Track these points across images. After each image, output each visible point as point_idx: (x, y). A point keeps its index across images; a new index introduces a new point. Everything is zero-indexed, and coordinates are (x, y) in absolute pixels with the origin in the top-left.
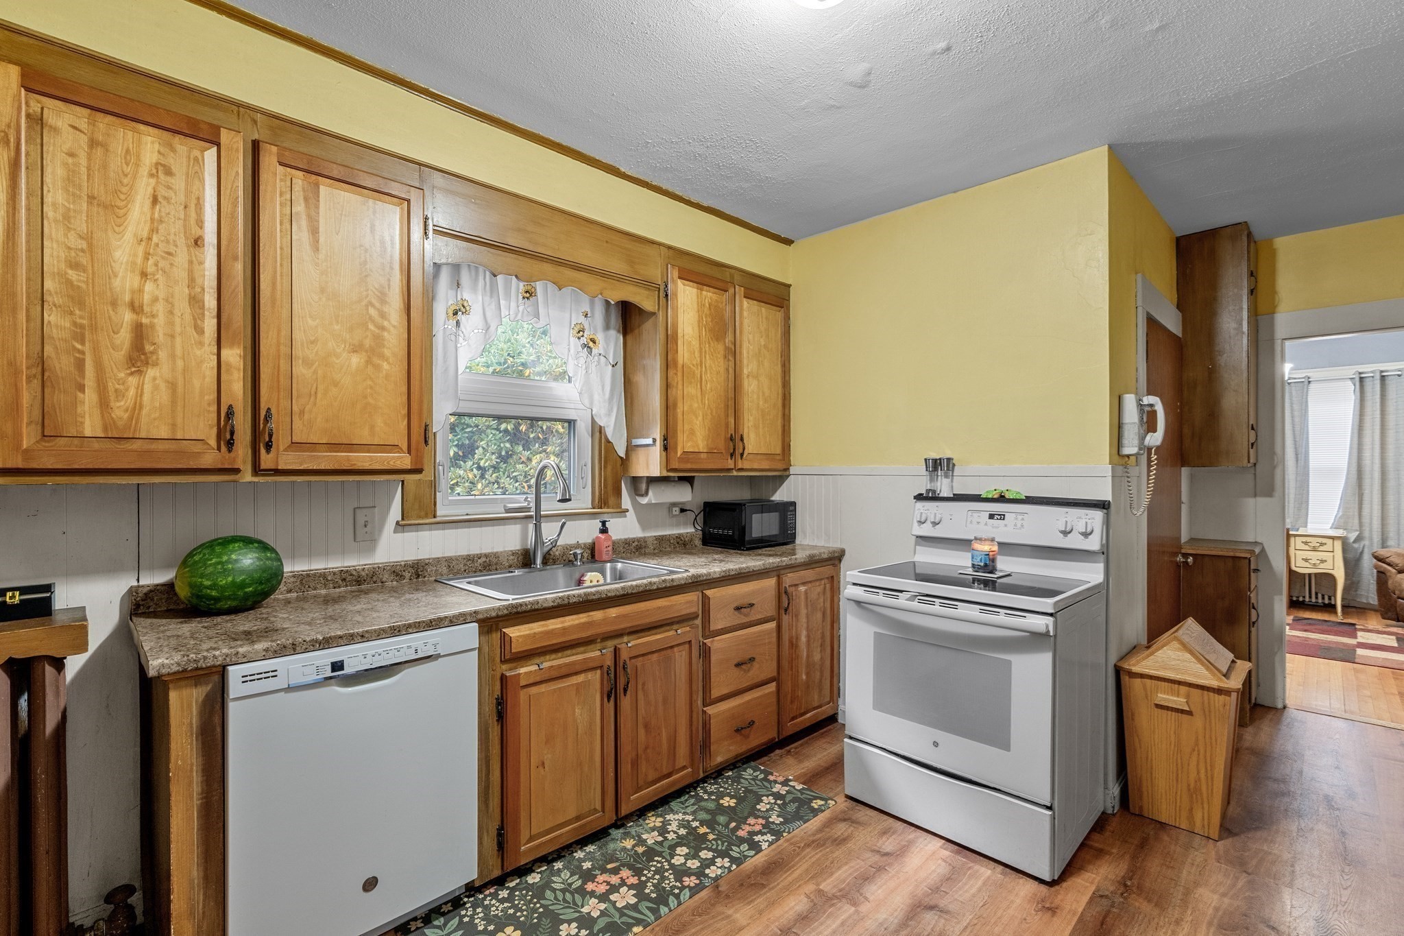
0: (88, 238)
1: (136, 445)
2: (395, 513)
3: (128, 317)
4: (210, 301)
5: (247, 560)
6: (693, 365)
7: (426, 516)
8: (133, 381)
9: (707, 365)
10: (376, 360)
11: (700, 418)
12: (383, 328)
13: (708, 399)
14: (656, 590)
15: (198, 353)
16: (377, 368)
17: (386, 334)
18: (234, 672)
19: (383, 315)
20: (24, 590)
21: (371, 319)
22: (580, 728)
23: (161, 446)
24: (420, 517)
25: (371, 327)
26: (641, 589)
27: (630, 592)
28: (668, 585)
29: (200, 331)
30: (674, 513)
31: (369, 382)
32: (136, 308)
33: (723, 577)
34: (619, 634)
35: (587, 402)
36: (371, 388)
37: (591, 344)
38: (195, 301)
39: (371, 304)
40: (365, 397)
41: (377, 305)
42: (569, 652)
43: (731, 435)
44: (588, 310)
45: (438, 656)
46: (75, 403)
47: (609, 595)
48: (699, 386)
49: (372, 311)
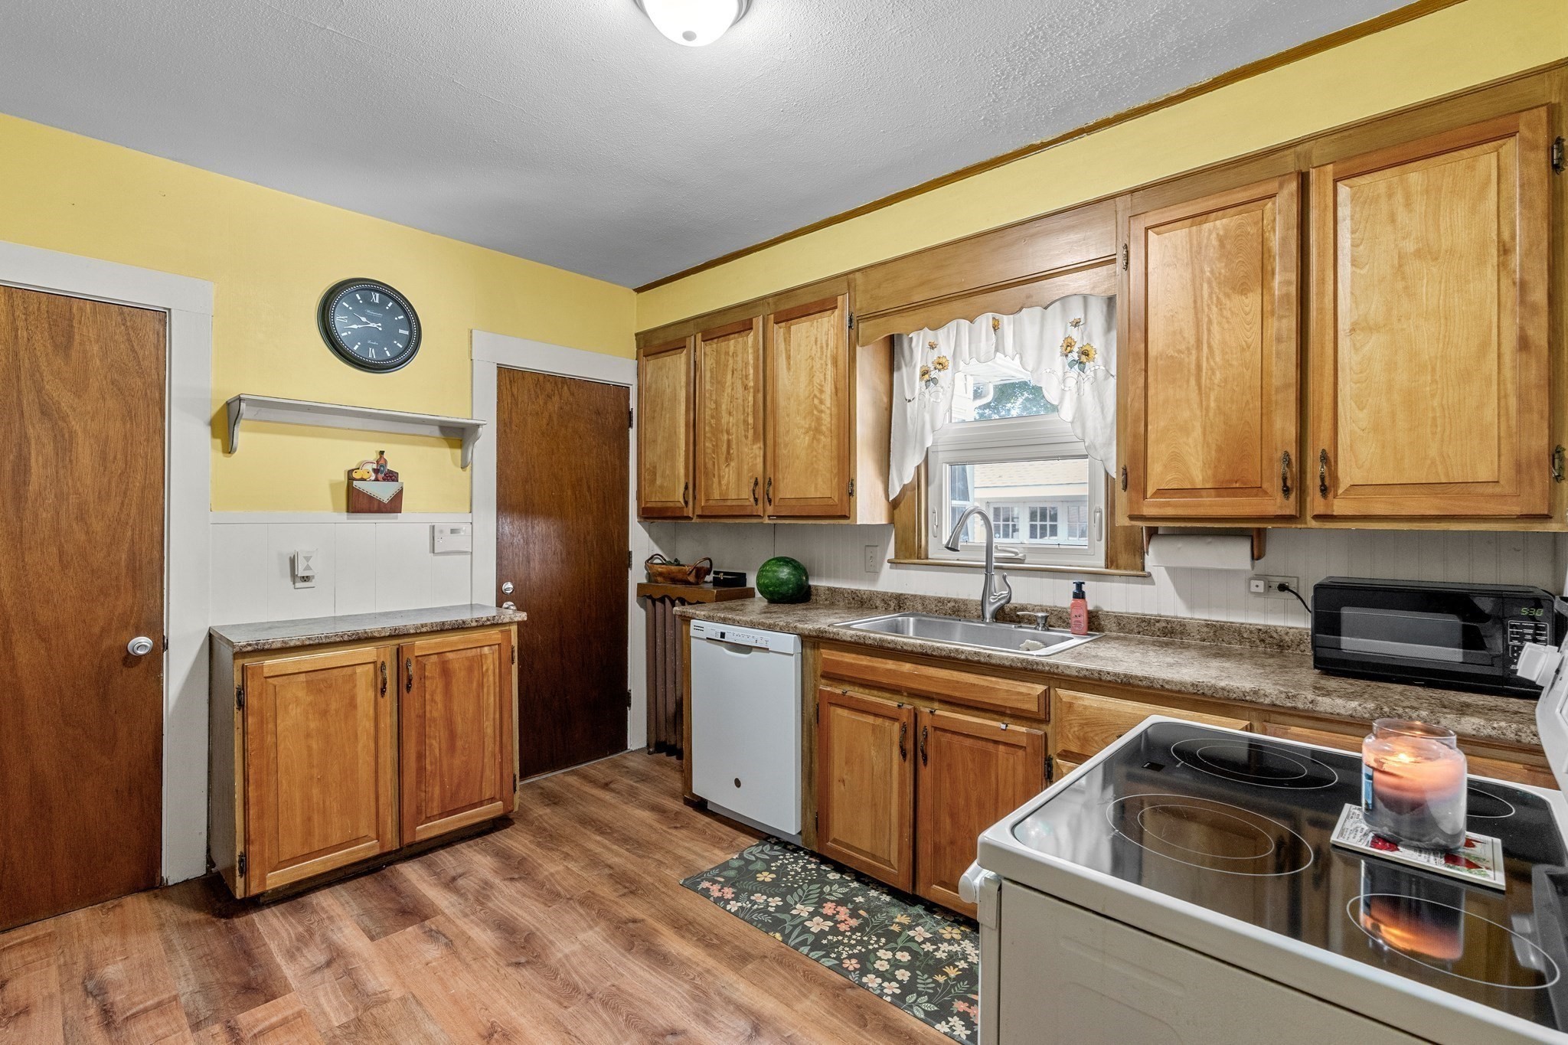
0: (716, 402)
1: (729, 503)
2: (890, 553)
3: (725, 437)
4: (751, 420)
5: (784, 573)
6: (1180, 352)
7: (910, 558)
8: (727, 470)
9: (1215, 344)
10: (818, 436)
11: (1197, 432)
12: (821, 411)
13: (1217, 400)
14: (963, 660)
15: (746, 450)
16: (818, 441)
17: (823, 415)
18: (693, 622)
19: (821, 402)
20: (726, 573)
21: (816, 408)
22: (875, 768)
23: (734, 503)
24: (906, 558)
25: (815, 412)
26: (944, 653)
27: (929, 652)
28: (982, 660)
29: (746, 437)
30: (1254, 589)
31: (815, 453)
32: (728, 433)
33: (1085, 677)
34: (928, 697)
35: (1079, 432)
36: (816, 456)
37: (1084, 358)
38: (745, 422)
39: (815, 396)
40: (812, 464)
41: (818, 395)
42: (875, 692)
43: (1287, 454)
44: (1082, 317)
45: (766, 650)
46: (713, 483)
47: (905, 648)
48: (1193, 382)
49: (816, 401)
